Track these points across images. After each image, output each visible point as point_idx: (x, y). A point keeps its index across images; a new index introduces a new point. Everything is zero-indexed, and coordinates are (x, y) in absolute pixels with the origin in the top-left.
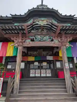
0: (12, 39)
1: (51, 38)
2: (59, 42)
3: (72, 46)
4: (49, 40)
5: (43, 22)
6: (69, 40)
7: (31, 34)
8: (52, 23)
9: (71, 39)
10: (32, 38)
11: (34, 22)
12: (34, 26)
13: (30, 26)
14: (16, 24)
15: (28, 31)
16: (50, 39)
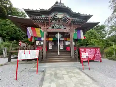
0: (40, 26)
5: (60, 16)
6: (75, 29)
7: (52, 23)
8: (66, 17)
10: (53, 26)
11: (54, 15)
12: (54, 18)
14: (43, 16)
15: (50, 21)
16: (64, 27)
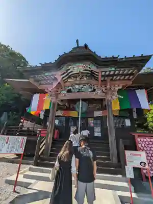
1: (93, 87)
2: (104, 92)
3: (122, 97)
4: (90, 90)
7: (67, 84)
9: (121, 87)
10: (69, 88)
12: (70, 74)
13: (65, 75)
15: (64, 80)
16: (91, 88)
